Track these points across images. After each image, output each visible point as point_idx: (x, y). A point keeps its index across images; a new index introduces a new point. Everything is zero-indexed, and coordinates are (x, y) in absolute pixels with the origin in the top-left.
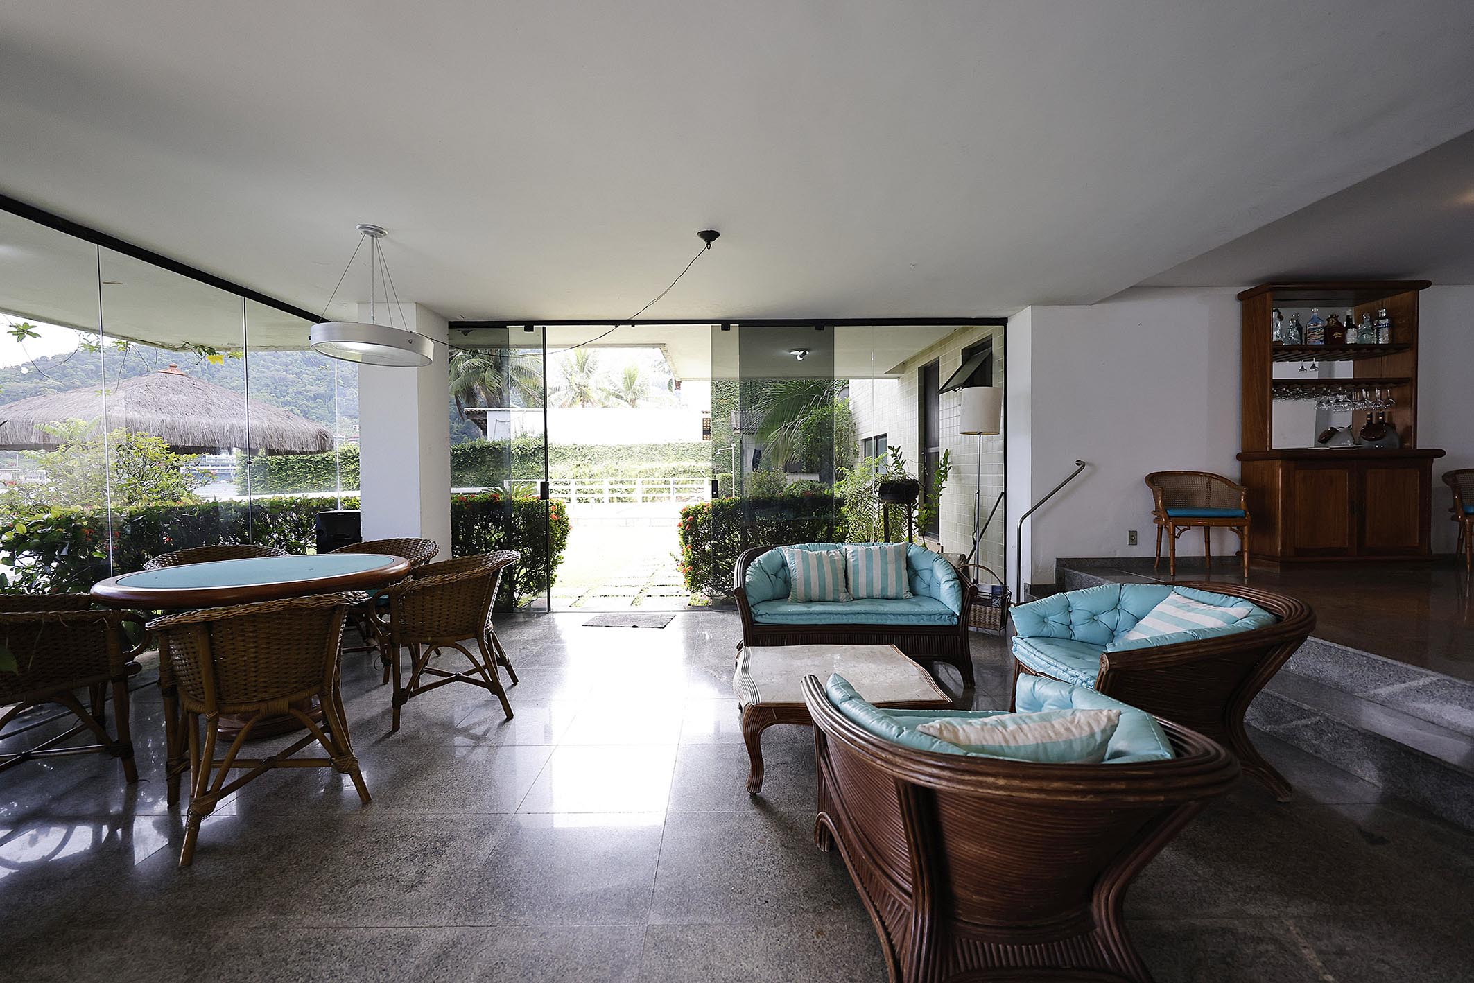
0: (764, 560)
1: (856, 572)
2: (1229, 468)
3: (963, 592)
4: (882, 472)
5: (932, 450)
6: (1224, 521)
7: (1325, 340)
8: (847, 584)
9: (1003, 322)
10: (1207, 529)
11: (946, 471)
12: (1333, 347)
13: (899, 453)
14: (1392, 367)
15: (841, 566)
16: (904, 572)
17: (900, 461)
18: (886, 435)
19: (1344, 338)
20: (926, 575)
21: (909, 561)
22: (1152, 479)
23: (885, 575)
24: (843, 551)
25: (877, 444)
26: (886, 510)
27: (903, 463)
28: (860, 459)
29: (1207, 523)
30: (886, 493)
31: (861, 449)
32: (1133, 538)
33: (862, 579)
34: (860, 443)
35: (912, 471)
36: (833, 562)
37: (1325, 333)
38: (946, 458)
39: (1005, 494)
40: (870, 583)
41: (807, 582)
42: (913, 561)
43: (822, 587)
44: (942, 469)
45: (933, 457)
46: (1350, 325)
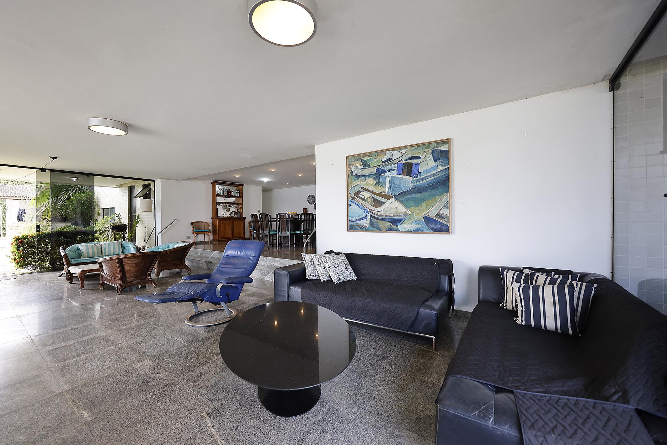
0: (71, 248)
1: (105, 249)
2: (210, 221)
3: (137, 250)
4: (112, 222)
5: (133, 214)
6: (208, 232)
7: (227, 194)
8: (102, 253)
9: (154, 181)
10: (204, 234)
11: (138, 221)
12: (229, 195)
13: (119, 216)
14: (239, 201)
15: (100, 248)
16: (121, 248)
17: (120, 218)
18: (114, 208)
19: (231, 194)
20: (127, 248)
21: (122, 245)
22: (192, 223)
23: (114, 248)
24: (100, 244)
25: (109, 211)
26: (114, 234)
27: (121, 219)
28: (101, 216)
29: (204, 233)
30: (114, 229)
31: (101, 212)
32: (188, 238)
33: (107, 250)
34: (101, 210)
35: (125, 221)
36: (97, 247)
37: (227, 193)
38: (138, 217)
39: (155, 228)
40: (109, 251)
41: (88, 253)
42: (123, 245)
43: (93, 253)
44: (137, 220)
45: (134, 217)
46: (232, 192)
